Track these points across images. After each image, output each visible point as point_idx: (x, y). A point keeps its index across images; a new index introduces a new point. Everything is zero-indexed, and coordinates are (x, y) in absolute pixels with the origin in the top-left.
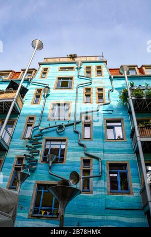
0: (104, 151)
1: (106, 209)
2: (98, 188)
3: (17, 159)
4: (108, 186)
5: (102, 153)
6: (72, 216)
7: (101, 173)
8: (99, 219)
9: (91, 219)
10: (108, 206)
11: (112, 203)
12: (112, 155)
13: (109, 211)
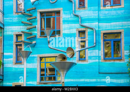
0: (99, 20)
1: (99, 73)
2: (93, 57)
3: (15, 36)
4: (102, 55)
5: (97, 23)
6: (72, 80)
7: (96, 43)
8: (94, 81)
9: (87, 82)
10: (101, 71)
11: (104, 69)
12: (108, 24)
13: (101, 75)
